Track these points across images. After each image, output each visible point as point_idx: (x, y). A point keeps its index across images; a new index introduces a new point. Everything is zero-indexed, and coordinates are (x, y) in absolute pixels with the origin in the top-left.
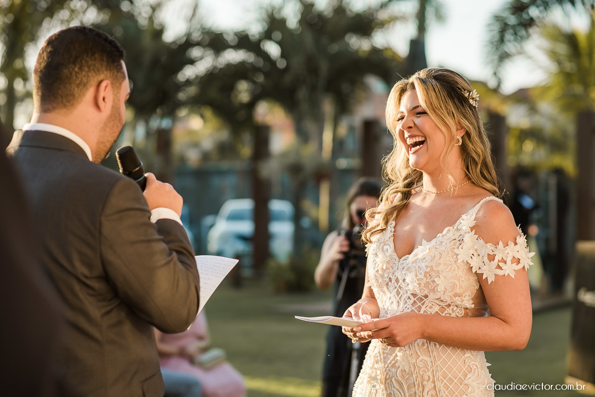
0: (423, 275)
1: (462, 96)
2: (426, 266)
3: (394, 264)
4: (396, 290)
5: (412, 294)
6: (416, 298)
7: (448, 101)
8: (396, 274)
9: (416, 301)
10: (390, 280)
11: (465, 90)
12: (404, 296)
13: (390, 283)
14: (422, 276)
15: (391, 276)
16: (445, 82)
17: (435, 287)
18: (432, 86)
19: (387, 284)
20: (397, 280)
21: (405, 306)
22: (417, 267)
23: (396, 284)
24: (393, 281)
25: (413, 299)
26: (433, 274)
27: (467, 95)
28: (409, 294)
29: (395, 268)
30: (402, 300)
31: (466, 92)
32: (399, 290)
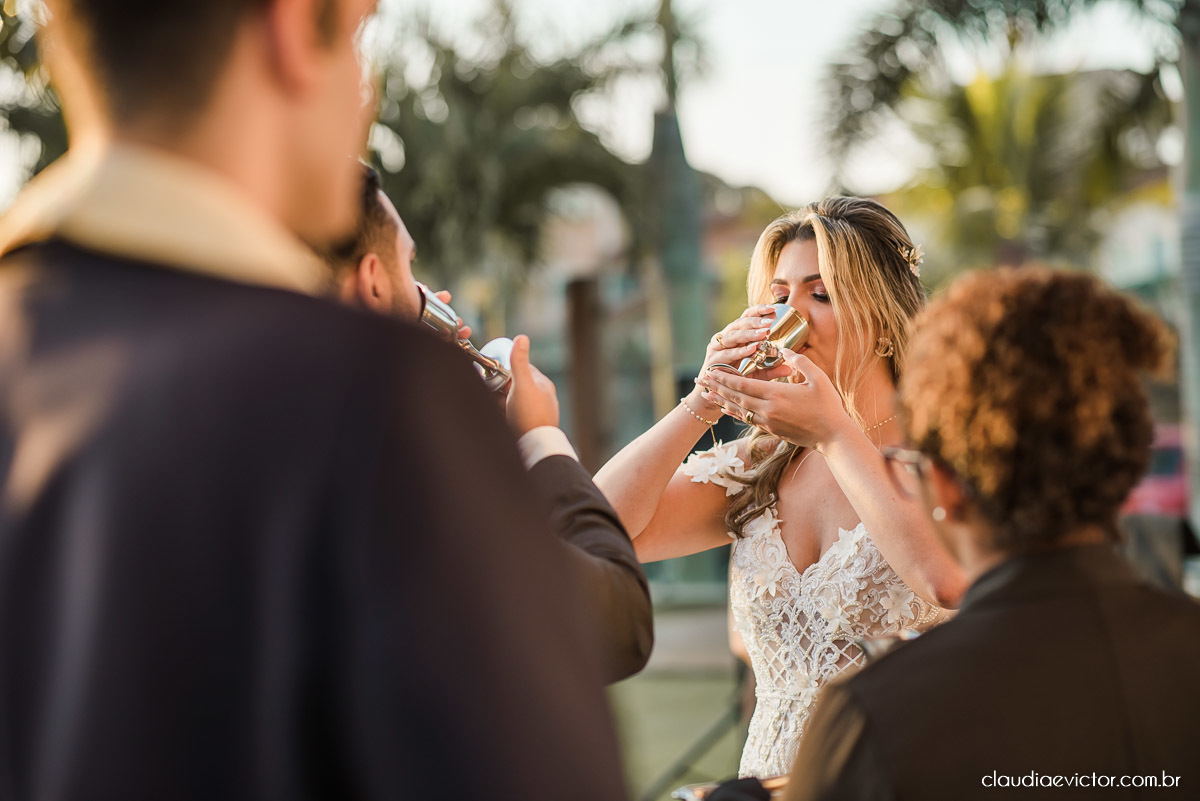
0: (855, 598)
1: (897, 258)
2: (858, 579)
3: (791, 584)
4: (800, 637)
5: (835, 642)
6: (844, 649)
7: (873, 269)
8: (797, 604)
9: (845, 655)
10: (786, 619)
11: (902, 245)
12: (819, 649)
13: (784, 625)
14: (852, 601)
15: (786, 609)
16: (869, 229)
17: (881, 617)
18: (845, 237)
19: (779, 628)
20: (801, 617)
21: (824, 667)
22: (841, 585)
23: (799, 625)
24: (793, 618)
25: (837, 652)
26: (873, 592)
27: (905, 255)
28: (829, 644)
29: (794, 595)
30: (815, 655)
31: (904, 249)
32: (808, 637)
